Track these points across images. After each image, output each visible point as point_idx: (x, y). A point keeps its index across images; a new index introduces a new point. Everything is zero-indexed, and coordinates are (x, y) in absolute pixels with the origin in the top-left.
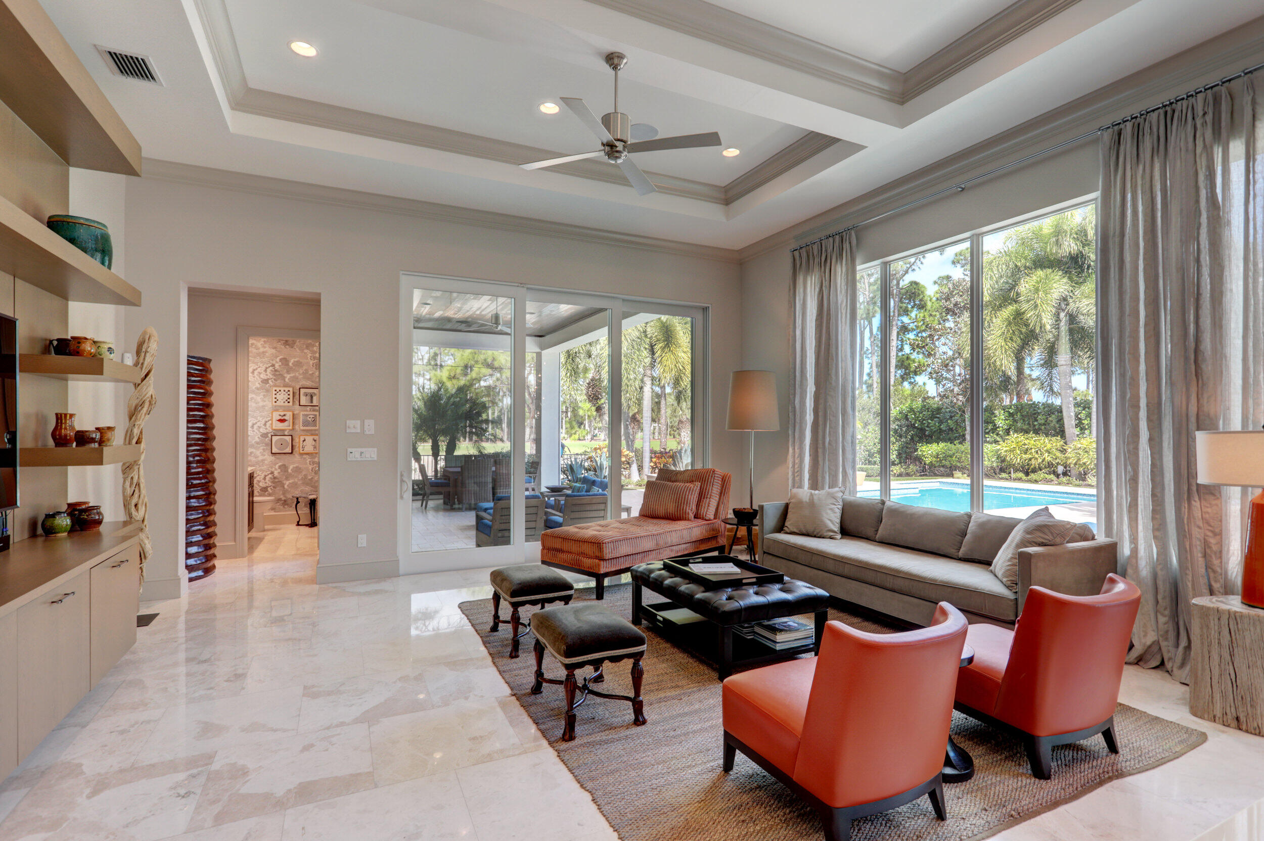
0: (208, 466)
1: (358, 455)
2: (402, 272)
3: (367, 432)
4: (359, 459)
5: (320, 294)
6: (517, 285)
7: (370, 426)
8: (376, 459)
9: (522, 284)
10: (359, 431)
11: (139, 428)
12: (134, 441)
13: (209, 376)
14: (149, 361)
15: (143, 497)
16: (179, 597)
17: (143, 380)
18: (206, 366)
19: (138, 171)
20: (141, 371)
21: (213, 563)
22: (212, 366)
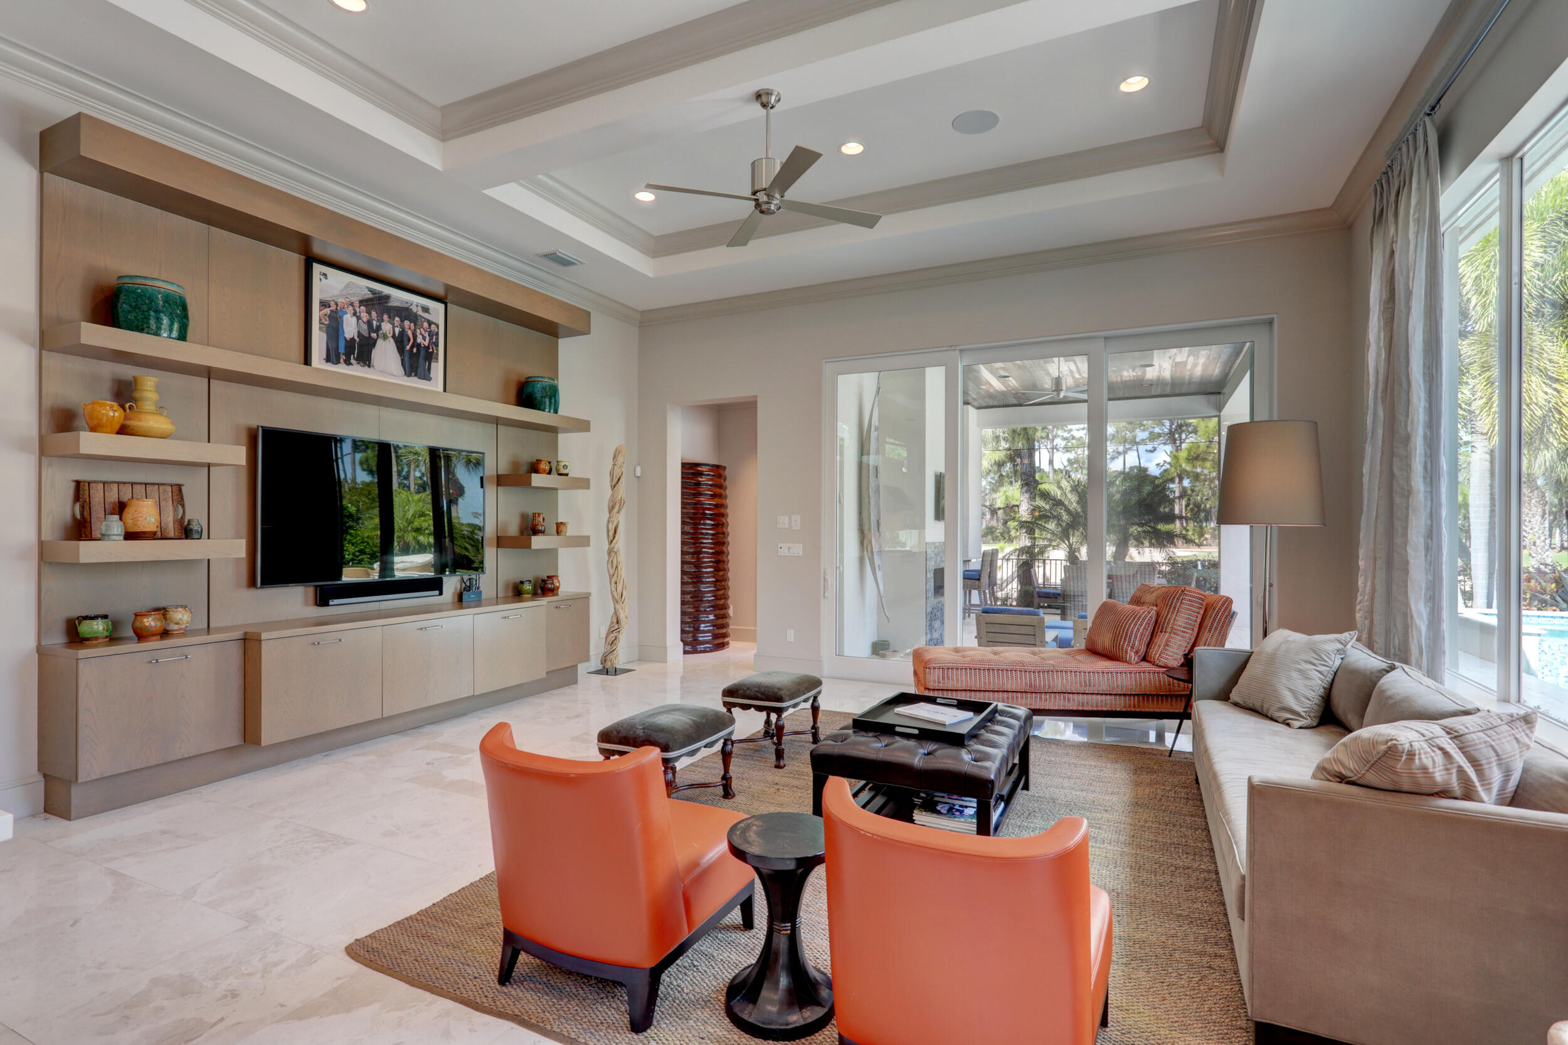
0: (720, 557)
1: (786, 551)
2: (824, 361)
3: (794, 528)
4: (788, 554)
5: (756, 397)
6: (946, 349)
7: (797, 521)
8: (801, 554)
9: (951, 347)
10: (787, 526)
11: (613, 523)
12: (611, 533)
13: (719, 480)
14: (617, 471)
15: (621, 576)
16: (665, 661)
17: (614, 487)
18: (718, 471)
19: (586, 331)
20: (612, 480)
21: (721, 641)
22: (727, 473)
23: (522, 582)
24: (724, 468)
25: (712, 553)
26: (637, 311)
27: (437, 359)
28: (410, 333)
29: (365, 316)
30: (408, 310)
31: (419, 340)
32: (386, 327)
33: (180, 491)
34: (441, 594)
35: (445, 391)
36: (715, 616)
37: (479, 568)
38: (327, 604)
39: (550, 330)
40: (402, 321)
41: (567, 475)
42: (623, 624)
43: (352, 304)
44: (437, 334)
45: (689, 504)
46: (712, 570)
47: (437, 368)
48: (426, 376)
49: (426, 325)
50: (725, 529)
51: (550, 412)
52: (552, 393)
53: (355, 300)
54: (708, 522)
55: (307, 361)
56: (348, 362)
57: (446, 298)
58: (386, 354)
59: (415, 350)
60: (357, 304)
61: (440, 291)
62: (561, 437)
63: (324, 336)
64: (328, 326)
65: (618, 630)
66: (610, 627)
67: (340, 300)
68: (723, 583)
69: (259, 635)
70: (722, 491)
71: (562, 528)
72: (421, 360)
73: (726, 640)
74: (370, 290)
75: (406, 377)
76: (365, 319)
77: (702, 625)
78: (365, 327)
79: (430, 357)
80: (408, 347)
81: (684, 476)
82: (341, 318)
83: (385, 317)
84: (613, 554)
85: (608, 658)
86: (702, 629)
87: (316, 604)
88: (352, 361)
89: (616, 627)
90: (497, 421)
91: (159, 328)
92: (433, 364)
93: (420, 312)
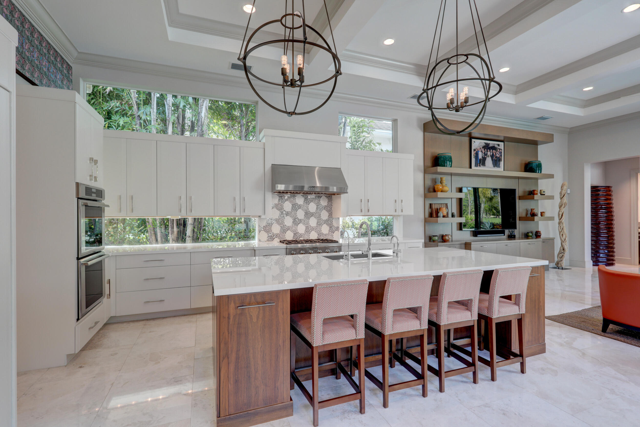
11: (561, 212)
12: (560, 216)
13: (609, 193)
14: (563, 192)
15: (565, 232)
16: (585, 267)
17: (562, 198)
18: (608, 189)
19: (552, 141)
20: (561, 195)
21: (611, 262)
22: (612, 189)
23: (528, 233)
24: (611, 187)
25: (606, 224)
26: (568, 128)
27: (502, 160)
28: (495, 154)
29: (483, 151)
30: (494, 147)
31: (497, 155)
32: (489, 153)
33: (447, 205)
34: (504, 235)
35: (504, 170)
36: (608, 251)
37: (515, 228)
38: (476, 236)
39: (535, 143)
40: (493, 151)
41: (544, 195)
42: (566, 250)
43: (481, 149)
44: (502, 152)
45: (593, 203)
46: (606, 231)
47: (502, 163)
48: (499, 166)
49: (499, 150)
50: (612, 214)
51: (538, 173)
52: (539, 166)
53: (481, 147)
54: (603, 211)
55: (470, 167)
56: (480, 166)
57: (504, 140)
58: (489, 161)
59: (496, 159)
60: (482, 148)
61: (502, 139)
62: (539, 181)
63: (475, 159)
64: (475, 156)
65: (564, 253)
66: (560, 251)
67: (478, 148)
68: (612, 237)
69: (471, 243)
70: (611, 197)
71: (543, 214)
72: (498, 162)
73: (614, 262)
74: (485, 143)
75: (494, 168)
76: (484, 152)
77: (601, 254)
78: (484, 154)
79: (500, 160)
80: (494, 158)
81: (592, 192)
82: (478, 153)
83: (489, 150)
84: (561, 224)
85: (559, 263)
86: (600, 256)
87: (473, 236)
88: (481, 165)
89: (563, 251)
90: (519, 178)
91: (447, 165)
92: (501, 162)
93: (497, 147)
